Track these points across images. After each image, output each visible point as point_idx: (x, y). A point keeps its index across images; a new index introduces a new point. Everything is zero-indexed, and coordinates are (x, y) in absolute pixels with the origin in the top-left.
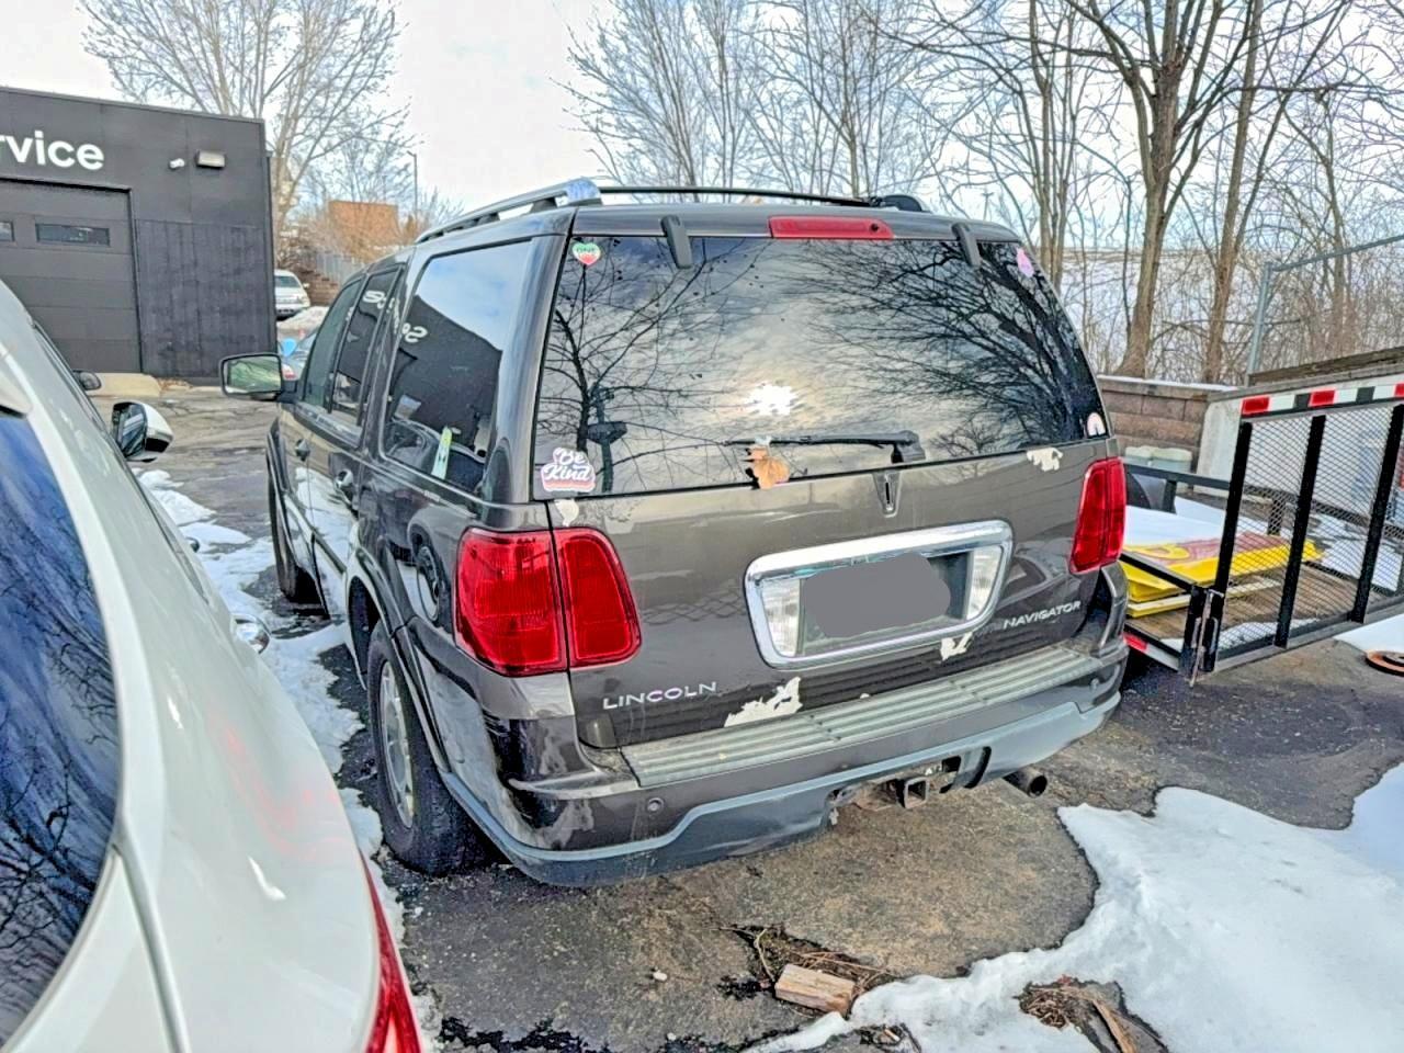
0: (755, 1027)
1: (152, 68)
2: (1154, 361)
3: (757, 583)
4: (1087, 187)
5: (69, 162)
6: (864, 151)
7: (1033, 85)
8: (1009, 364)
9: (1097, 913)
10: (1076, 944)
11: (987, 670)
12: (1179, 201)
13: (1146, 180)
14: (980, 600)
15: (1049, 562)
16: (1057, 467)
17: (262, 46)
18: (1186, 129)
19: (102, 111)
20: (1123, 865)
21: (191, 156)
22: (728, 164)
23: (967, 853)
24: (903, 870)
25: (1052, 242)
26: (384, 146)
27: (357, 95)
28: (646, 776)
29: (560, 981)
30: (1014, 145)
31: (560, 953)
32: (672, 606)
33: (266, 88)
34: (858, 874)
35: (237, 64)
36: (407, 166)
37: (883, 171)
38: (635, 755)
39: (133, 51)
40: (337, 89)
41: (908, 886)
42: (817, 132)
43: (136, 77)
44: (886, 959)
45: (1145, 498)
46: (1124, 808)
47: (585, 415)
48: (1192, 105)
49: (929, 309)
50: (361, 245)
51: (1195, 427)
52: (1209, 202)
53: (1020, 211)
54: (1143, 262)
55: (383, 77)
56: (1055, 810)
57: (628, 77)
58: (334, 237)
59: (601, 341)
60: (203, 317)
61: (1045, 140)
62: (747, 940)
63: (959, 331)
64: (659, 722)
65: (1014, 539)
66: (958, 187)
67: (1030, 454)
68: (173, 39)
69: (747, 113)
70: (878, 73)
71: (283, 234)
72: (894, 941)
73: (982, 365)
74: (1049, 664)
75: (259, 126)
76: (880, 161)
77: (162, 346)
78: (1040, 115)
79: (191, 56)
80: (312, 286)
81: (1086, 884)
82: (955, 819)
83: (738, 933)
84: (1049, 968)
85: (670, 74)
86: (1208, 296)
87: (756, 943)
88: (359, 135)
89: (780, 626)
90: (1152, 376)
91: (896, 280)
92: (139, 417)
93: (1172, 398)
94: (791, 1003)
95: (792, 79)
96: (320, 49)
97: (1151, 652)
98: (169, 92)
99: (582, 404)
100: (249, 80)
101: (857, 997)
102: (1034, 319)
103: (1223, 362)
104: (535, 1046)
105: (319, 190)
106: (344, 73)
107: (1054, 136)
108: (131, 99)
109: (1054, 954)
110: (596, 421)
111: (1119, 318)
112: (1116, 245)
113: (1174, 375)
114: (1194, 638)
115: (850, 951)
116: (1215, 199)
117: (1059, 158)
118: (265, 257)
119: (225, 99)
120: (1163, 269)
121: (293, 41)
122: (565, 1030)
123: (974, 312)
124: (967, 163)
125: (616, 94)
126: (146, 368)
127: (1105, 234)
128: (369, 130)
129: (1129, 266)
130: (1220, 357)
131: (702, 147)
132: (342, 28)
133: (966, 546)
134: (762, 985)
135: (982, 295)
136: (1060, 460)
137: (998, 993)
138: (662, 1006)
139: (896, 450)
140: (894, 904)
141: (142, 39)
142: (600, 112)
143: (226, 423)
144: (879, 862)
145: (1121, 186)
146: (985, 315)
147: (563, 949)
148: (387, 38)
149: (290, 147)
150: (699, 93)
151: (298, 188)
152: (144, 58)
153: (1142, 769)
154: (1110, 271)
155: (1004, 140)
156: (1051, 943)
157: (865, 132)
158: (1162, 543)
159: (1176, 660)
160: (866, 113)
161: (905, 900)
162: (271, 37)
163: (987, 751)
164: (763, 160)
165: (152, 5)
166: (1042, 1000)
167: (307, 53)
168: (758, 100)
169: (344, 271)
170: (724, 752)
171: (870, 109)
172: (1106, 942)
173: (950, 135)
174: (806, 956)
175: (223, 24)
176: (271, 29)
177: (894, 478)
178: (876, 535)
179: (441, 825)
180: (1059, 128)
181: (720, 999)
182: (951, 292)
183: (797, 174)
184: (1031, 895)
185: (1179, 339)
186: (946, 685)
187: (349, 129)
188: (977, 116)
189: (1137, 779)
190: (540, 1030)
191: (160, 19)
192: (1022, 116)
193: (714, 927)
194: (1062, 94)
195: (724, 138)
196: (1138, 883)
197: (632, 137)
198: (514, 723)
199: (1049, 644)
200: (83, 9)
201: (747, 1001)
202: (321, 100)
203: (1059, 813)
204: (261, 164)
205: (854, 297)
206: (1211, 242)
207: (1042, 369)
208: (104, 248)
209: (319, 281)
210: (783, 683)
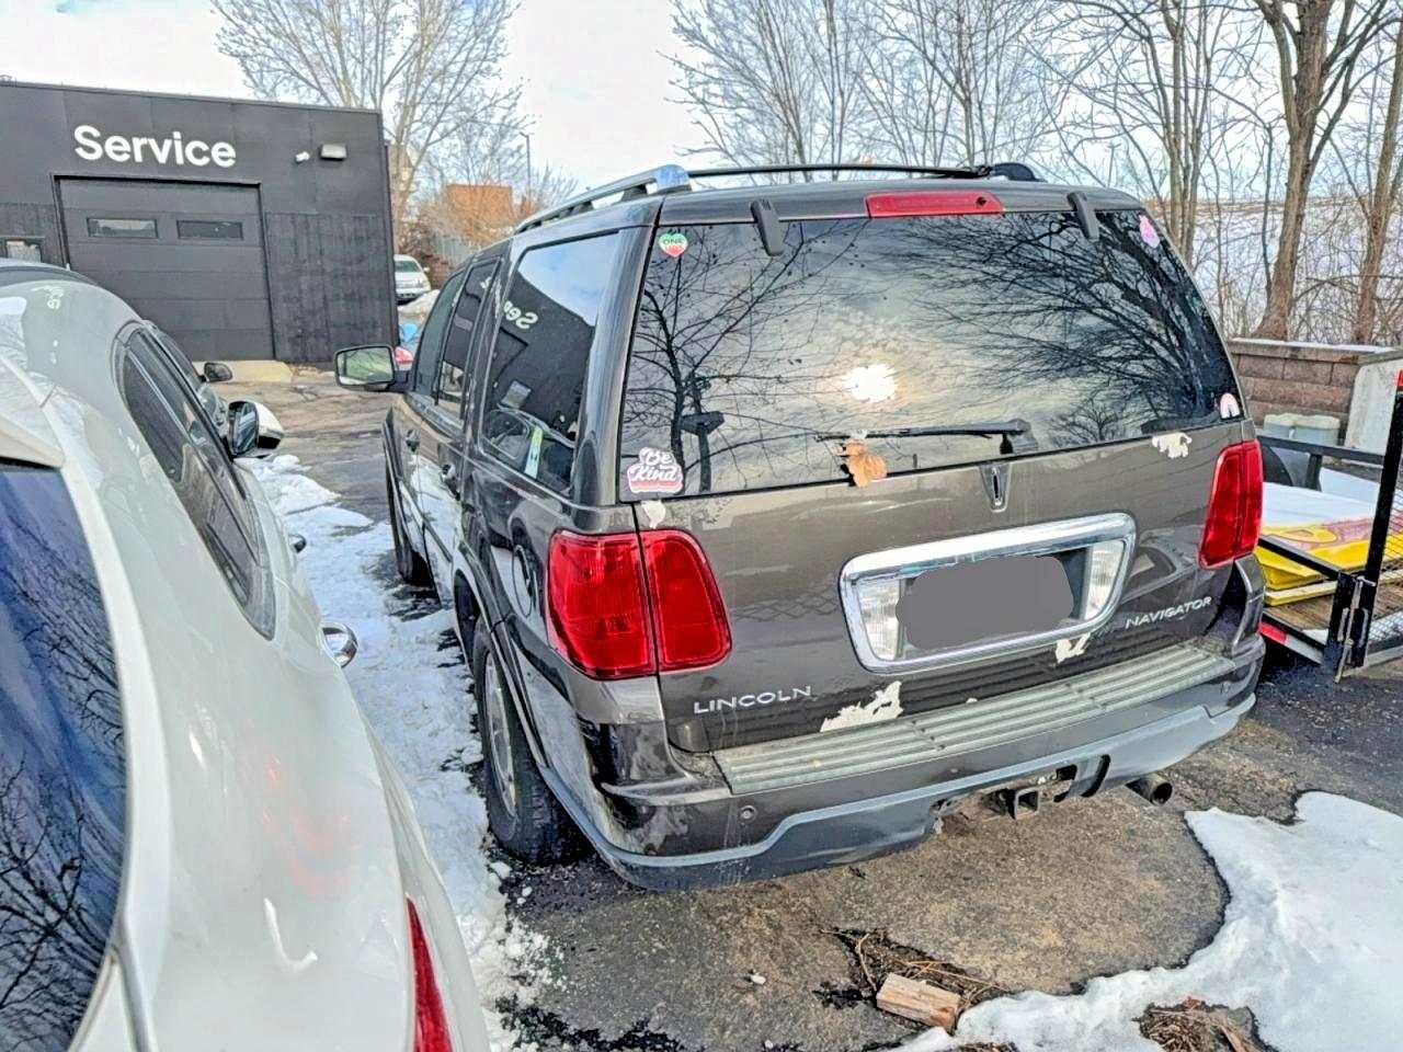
0: (855, 1038)
1: (281, 65)
2: (1298, 320)
3: (854, 583)
4: (1223, 135)
5: (205, 161)
6: (980, 109)
7: (1163, 29)
8: (1134, 336)
9: (1227, 931)
10: (1203, 964)
11: (1107, 672)
12: (1328, 145)
13: (1289, 126)
14: (1099, 598)
15: (1179, 551)
16: (1185, 453)
17: (381, 36)
18: (1336, 67)
19: (233, 110)
20: (1256, 878)
21: (315, 148)
22: (837, 129)
23: (1084, 858)
24: (1014, 875)
25: (1184, 196)
26: (497, 128)
27: (470, 79)
28: (737, 783)
29: (657, 980)
30: (1142, 94)
31: (659, 950)
32: (773, 602)
33: (386, 77)
34: (966, 879)
35: (358, 56)
36: (519, 148)
37: (1000, 128)
38: (728, 760)
39: (263, 49)
40: (452, 75)
41: (1020, 893)
42: (930, 92)
43: (265, 74)
44: (995, 971)
45: (1286, 473)
46: (1259, 814)
47: (679, 406)
48: (1342, 41)
49: (1045, 280)
50: (478, 228)
51: (1344, 393)
52: (1361, 146)
53: (1148, 166)
54: (1286, 214)
55: (495, 61)
56: (1182, 814)
57: (735, 45)
58: (452, 221)
59: (694, 329)
60: (330, 304)
61: (1176, 87)
62: (848, 944)
63: (1078, 302)
64: (750, 726)
65: (1138, 531)
66: (1081, 142)
67: (1155, 441)
68: (299, 36)
69: (857, 75)
70: (994, 27)
71: (404, 219)
72: (1003, 951)
73: (1104, 338)
74: (1175, 665)
75: (377, 117)
76: (997, 118)
77: (292, 334)
78: (1170, 60)
79: (315, 50)
80: (432, 270)
81: (1215, 897)
82: (1072, 821)
83: (839, 936)
84: (1172, 989)
85: (777, 41)
86: (1360, 248)
87: (858, 949)
88: (473, 120)
89: (879, 628)
90: (1295, 337)
91: (1010, 251)
92: (251, 415)
93: (1317, 361)
94: (894, 1015)
95: (904, 38)
96: (436, 36)
97: (1291, 643)
98: (297, 87)
99: (675, 394)
100: (370, 71)
101: (962, 1012)
102: (1159, 288)
103: (1376, 319)
104: (631, 1047)
105: (437, 175)
106: (459, 58)
107: (1186, 82)
108: (262, 97)
109: (1179, 974)
110: (693, 411)
111: (1258, 275)
112: (1255, 195)
113: (1320, 335)
114: (1341, 631)
115: (957, 961)
116: (1369, 141)
117: (1191, 105)
118: (386, 244)
119: (348, 90)
120: (1308, 219)
121: (410, 29)
122: (661, 1031)
123: (1095, 281)
124: (1091, 117)
125: (723, 63)
126: (278, 355)
127: (1243, 185)
128: (483, 114)
129: (1269, 216)
130: (1374, 314)
131: (810, 114)
132: (457, 13)
133: (1085, 541)
134: (863, 994)
135: (1102, 265)
136: (1189, 446)
137: (1116, 1012)
138: (760, 1011)
139: (1005, 440)
140: (1004, 912)
141: (270, 36)
142: (706, 83)
143: (352, 407)
144: (989, 867)
145: (1261, 132)
146: (1106, 285)
147: (660, 946)
148: (498, 21)
149: (409, 134)
150: (808, 59)
151: (416, 174)
152: (273, 55)
153: (1282, 771)
154: (1248, 225)
155: (1131, 89)
156: (1176, 961)
157: (981, 89)
158: (1304, 524)
159: (1320, 654)
160: (982, 69)
161: (1017, 907)
162: (389, 27)
163: (1106, 760)
164: (874, 123)
165: (278, 3)
166: (1165, 1024)
167: (423, 40)
168: (869, 61)
169: (461, 253)
170: (821, 759)
171: (987, 63)
172: (1238, 963)
173: (1072, 88)
174: (910, 964)
175: (344, 17)
176: (389, 19)
177: (1003, 470)
178: (981, 532)
179: (541, 818)
180: (1191, 73)
181: (819, 1006)
182: (1069, 262)
183: (910, 135)
184: (1153, 907)
185: (1326, 295)
186: (1061, 689)
187: (464, 113)
188: (1102, 65)
189: (1274, 782)
190: (636, 1030)
191: (286, 16)
192: (1151, 63)
193: (814, 929)
194: (1196, 37)
195: (832, 102)
196: (1274, 898)
197: (738, 107)
198: (605, 727)
199: (1176, 643)
200: (216, 10)
201: (847, 1011)
202: (436, 86)
203: (1186, 817)
204: (380, 154)
205: (963, 271)
206: (1363, 189)
207: (1170, 341)
208: (239, 242)
209: (438, 264)
210: (883, 686)
